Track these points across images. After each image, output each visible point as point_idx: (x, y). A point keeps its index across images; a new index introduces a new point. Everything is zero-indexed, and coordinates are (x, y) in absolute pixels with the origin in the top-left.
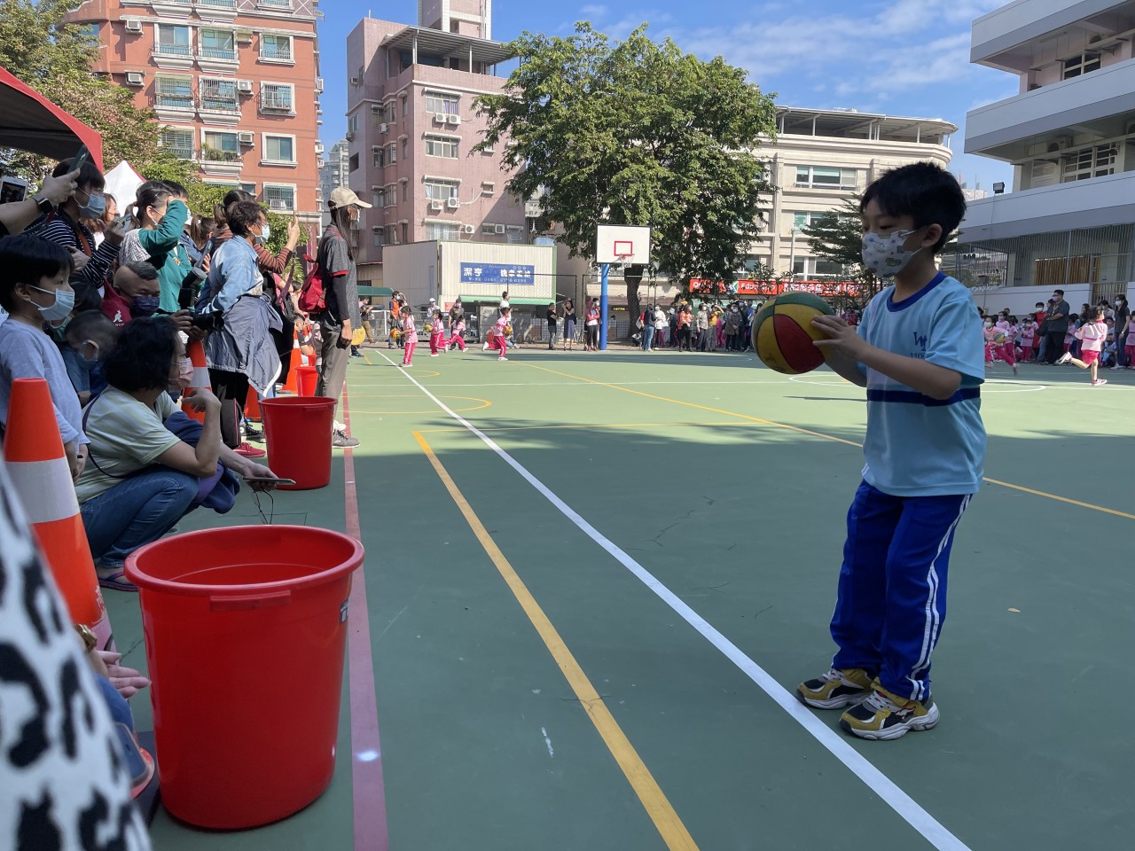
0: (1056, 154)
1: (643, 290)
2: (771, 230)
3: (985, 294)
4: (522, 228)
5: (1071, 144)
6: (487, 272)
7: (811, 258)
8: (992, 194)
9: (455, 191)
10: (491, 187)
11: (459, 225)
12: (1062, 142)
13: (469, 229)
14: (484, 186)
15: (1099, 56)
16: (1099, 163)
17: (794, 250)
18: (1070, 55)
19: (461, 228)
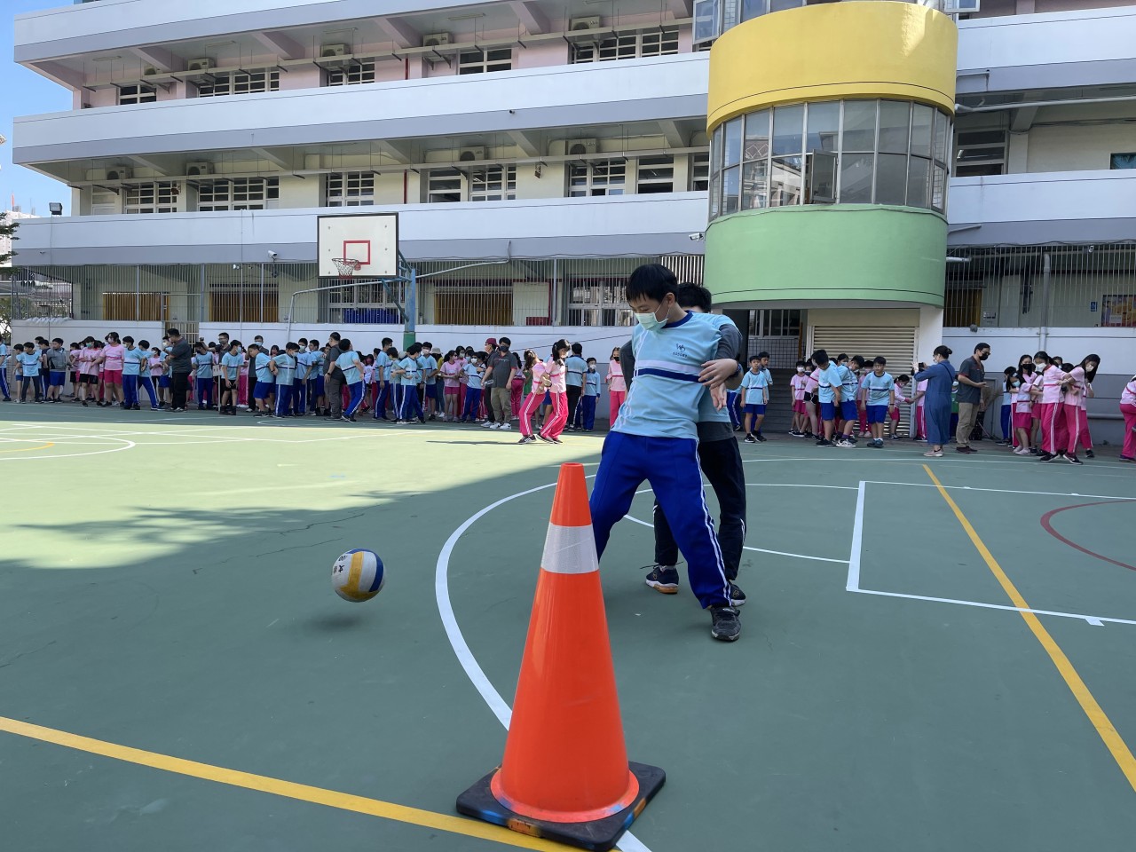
0: (116, 183)
3: (49, 324)
5: (131, 176)
8: (49, 214)
12: (122, 172)
15: (155, 90)
16: (161, 201)
18: (126, 82)
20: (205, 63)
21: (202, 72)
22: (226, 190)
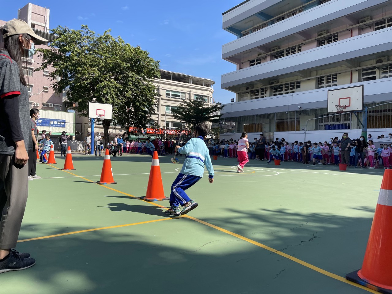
0: (249, 90)
1: (110, 131)
2: (158, 111)
3: (230, 135)
4: (61, 105)
5: (253, 88)
6: (44, 122)
7: (172, 122)
8: (231, 102)
9: (31, 89)
10: (47, 89)
11: (32, 103)
12: (250, 87)
13: (37, 104)
14: (44, 88)
15: (260, 60)
16: (261, 94)
17: (166, 119)
18: (252, 59)
19: (33, 104)
20: (277, 48)
21: (276, 51)
22: (282, 88)
